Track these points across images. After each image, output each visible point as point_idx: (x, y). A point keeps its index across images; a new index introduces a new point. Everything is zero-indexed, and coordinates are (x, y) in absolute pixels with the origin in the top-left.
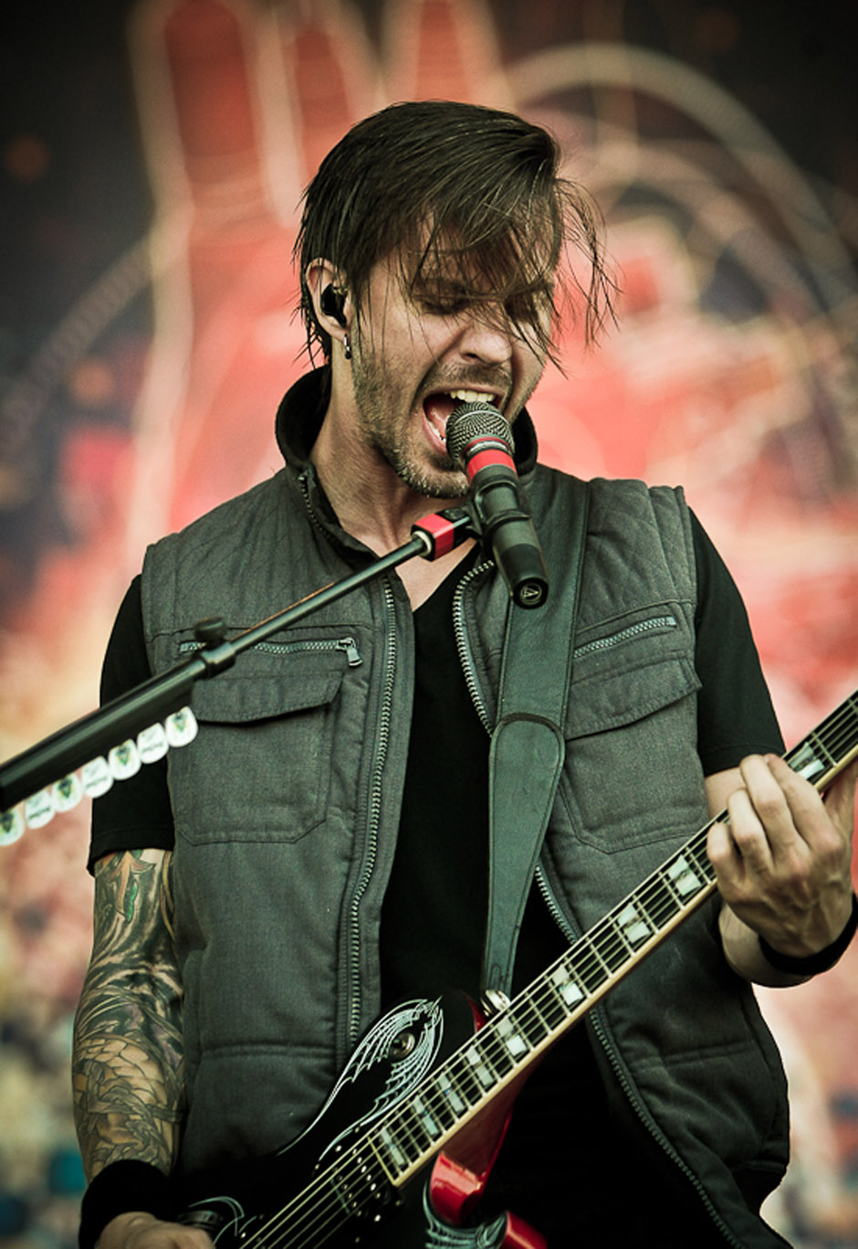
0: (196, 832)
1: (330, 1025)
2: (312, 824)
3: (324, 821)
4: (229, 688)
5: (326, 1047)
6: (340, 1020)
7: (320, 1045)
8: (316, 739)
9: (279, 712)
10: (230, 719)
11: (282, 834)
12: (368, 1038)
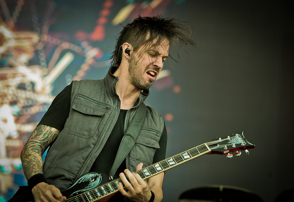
0: (69, 131)
1: (78, 172)
2: (90, 137)
3: (93, 137)
4: (84, 107)
5: (75, 175)
6: (80, 172)
7: (74, 174)
8: (97, 122)
9: (92, 114)
10: (83, 112)
11: (85, 137)
12: (84, 176)
